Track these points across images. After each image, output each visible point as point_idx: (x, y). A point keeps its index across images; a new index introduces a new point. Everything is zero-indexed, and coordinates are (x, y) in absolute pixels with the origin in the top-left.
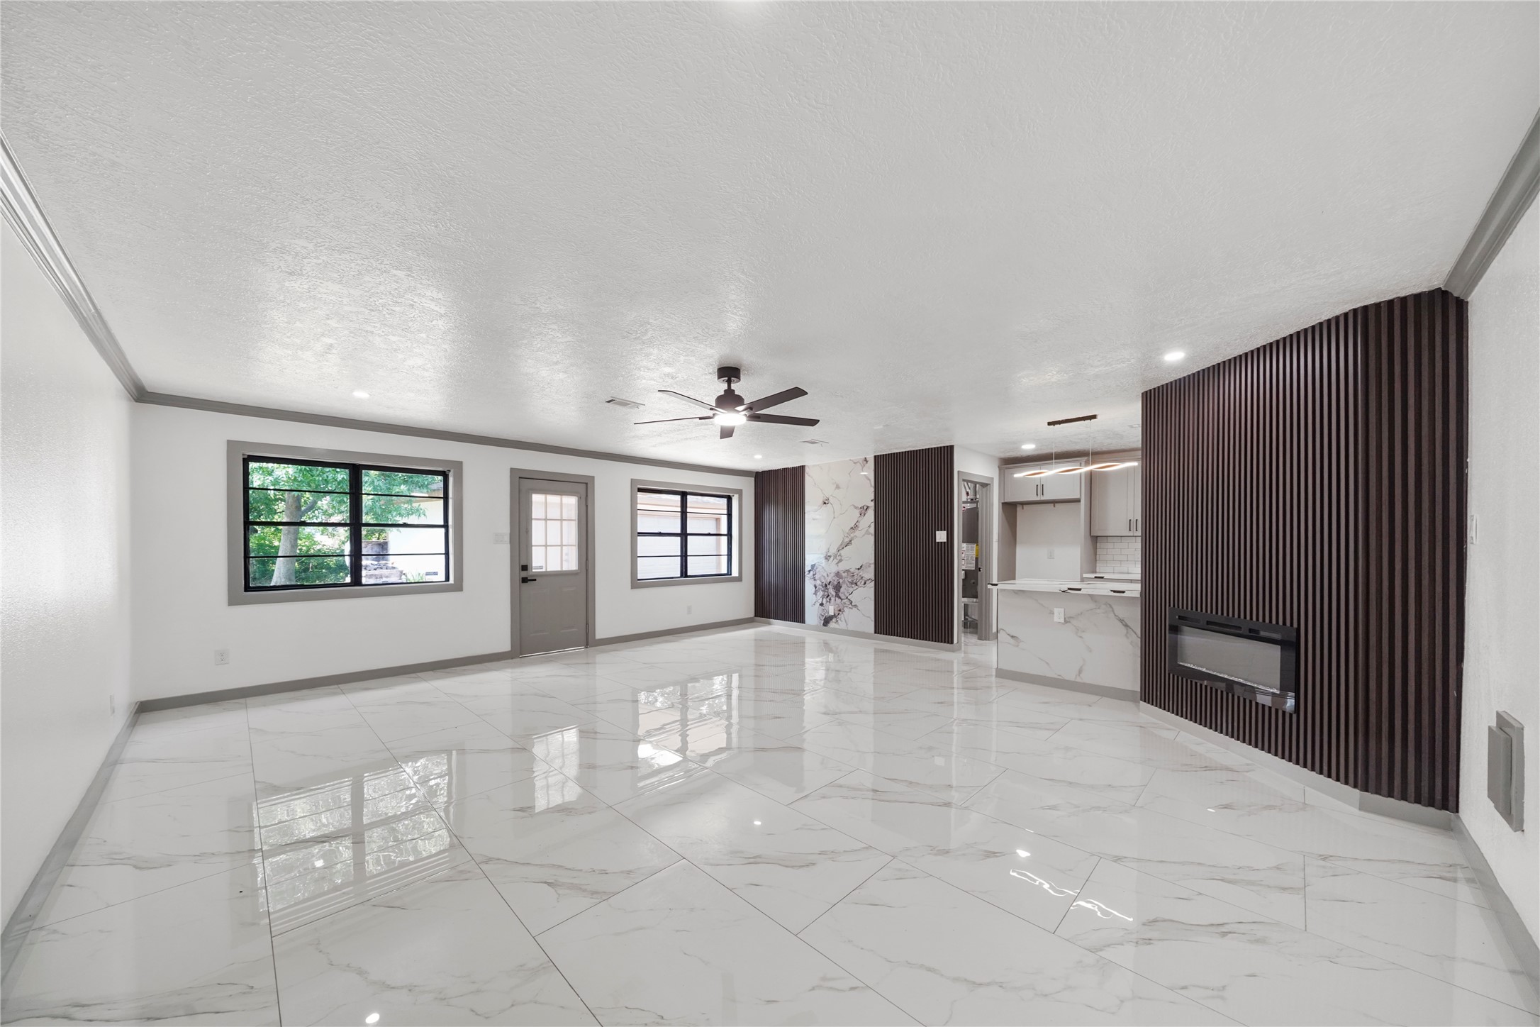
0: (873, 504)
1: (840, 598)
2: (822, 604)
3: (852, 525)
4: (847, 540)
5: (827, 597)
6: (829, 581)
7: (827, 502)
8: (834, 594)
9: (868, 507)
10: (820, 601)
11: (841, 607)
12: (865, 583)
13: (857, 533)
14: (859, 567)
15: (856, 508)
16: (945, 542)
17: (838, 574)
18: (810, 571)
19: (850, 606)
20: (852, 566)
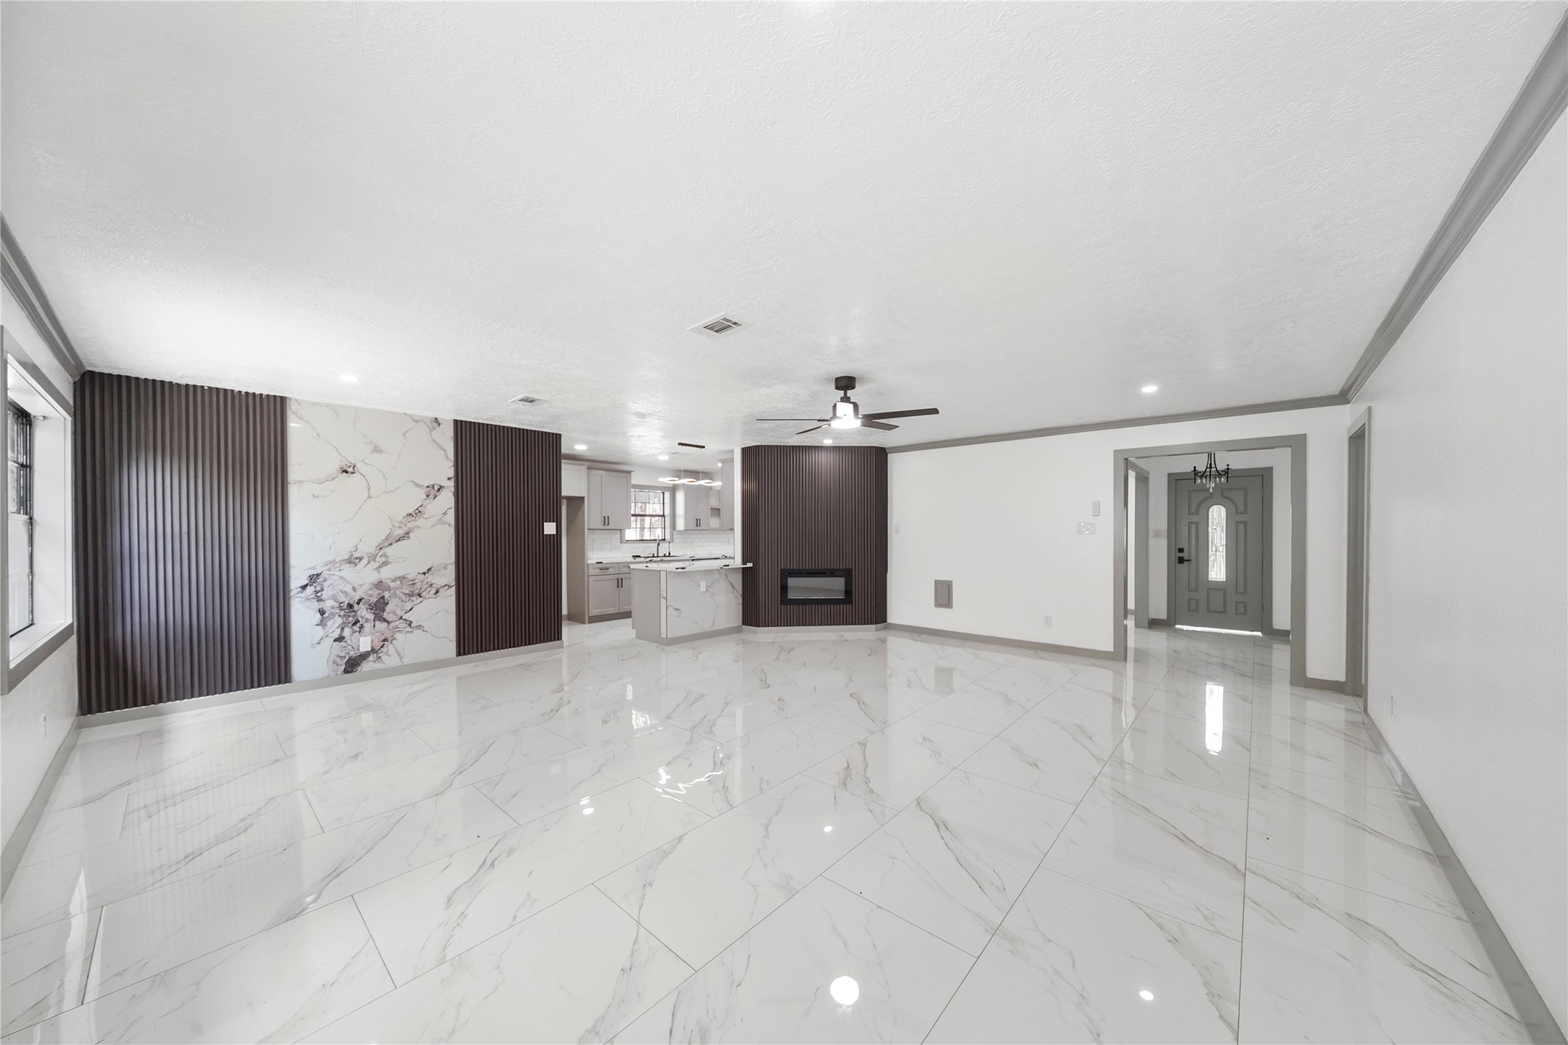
0: (452, 483)
1: (385, 620)
2: (340, 639)
3: (411, 511)
4: (399, 532)
5: (355, 624)
6: (357, 598)
7: (350, 470)
8: (371, 617)
9: (440, 488)
10: (336, 635)
11: (388, 634)
12: (437, 592)
13: (420, 522)
14: (425, 570)
15: (418, 486)
16: (554, 535)
17: (379, 585)
18: (304, 587)
19: (409, 629)
20: (411, 569)
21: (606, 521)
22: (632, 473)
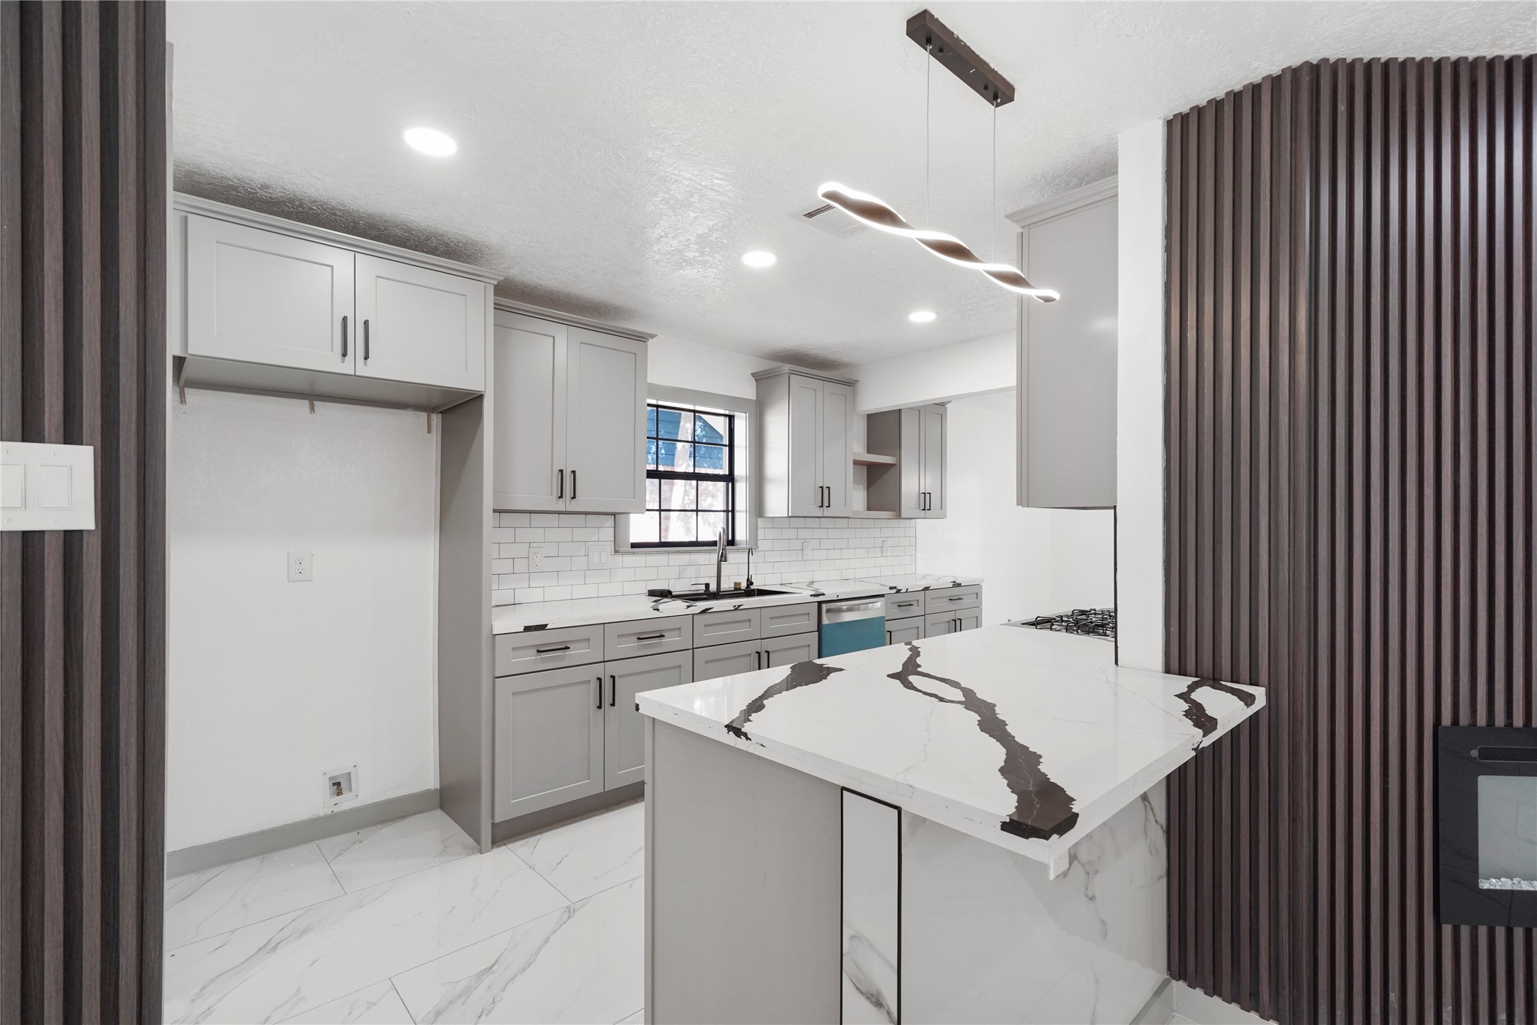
21: (566, 483)
22: (650, 342)
